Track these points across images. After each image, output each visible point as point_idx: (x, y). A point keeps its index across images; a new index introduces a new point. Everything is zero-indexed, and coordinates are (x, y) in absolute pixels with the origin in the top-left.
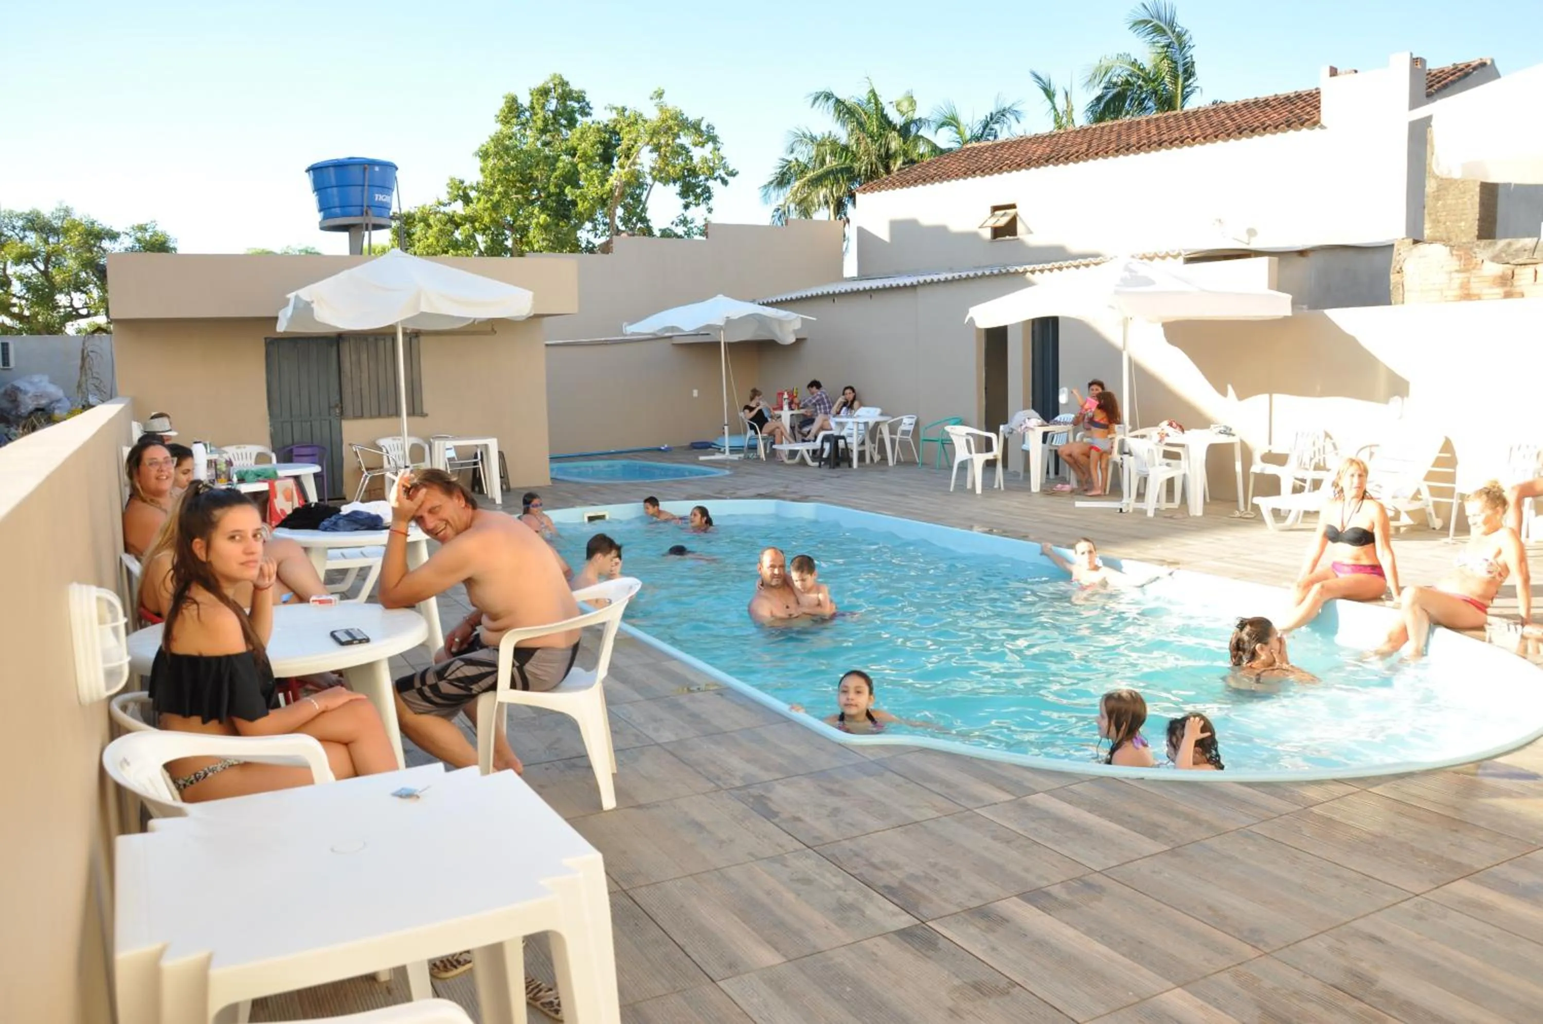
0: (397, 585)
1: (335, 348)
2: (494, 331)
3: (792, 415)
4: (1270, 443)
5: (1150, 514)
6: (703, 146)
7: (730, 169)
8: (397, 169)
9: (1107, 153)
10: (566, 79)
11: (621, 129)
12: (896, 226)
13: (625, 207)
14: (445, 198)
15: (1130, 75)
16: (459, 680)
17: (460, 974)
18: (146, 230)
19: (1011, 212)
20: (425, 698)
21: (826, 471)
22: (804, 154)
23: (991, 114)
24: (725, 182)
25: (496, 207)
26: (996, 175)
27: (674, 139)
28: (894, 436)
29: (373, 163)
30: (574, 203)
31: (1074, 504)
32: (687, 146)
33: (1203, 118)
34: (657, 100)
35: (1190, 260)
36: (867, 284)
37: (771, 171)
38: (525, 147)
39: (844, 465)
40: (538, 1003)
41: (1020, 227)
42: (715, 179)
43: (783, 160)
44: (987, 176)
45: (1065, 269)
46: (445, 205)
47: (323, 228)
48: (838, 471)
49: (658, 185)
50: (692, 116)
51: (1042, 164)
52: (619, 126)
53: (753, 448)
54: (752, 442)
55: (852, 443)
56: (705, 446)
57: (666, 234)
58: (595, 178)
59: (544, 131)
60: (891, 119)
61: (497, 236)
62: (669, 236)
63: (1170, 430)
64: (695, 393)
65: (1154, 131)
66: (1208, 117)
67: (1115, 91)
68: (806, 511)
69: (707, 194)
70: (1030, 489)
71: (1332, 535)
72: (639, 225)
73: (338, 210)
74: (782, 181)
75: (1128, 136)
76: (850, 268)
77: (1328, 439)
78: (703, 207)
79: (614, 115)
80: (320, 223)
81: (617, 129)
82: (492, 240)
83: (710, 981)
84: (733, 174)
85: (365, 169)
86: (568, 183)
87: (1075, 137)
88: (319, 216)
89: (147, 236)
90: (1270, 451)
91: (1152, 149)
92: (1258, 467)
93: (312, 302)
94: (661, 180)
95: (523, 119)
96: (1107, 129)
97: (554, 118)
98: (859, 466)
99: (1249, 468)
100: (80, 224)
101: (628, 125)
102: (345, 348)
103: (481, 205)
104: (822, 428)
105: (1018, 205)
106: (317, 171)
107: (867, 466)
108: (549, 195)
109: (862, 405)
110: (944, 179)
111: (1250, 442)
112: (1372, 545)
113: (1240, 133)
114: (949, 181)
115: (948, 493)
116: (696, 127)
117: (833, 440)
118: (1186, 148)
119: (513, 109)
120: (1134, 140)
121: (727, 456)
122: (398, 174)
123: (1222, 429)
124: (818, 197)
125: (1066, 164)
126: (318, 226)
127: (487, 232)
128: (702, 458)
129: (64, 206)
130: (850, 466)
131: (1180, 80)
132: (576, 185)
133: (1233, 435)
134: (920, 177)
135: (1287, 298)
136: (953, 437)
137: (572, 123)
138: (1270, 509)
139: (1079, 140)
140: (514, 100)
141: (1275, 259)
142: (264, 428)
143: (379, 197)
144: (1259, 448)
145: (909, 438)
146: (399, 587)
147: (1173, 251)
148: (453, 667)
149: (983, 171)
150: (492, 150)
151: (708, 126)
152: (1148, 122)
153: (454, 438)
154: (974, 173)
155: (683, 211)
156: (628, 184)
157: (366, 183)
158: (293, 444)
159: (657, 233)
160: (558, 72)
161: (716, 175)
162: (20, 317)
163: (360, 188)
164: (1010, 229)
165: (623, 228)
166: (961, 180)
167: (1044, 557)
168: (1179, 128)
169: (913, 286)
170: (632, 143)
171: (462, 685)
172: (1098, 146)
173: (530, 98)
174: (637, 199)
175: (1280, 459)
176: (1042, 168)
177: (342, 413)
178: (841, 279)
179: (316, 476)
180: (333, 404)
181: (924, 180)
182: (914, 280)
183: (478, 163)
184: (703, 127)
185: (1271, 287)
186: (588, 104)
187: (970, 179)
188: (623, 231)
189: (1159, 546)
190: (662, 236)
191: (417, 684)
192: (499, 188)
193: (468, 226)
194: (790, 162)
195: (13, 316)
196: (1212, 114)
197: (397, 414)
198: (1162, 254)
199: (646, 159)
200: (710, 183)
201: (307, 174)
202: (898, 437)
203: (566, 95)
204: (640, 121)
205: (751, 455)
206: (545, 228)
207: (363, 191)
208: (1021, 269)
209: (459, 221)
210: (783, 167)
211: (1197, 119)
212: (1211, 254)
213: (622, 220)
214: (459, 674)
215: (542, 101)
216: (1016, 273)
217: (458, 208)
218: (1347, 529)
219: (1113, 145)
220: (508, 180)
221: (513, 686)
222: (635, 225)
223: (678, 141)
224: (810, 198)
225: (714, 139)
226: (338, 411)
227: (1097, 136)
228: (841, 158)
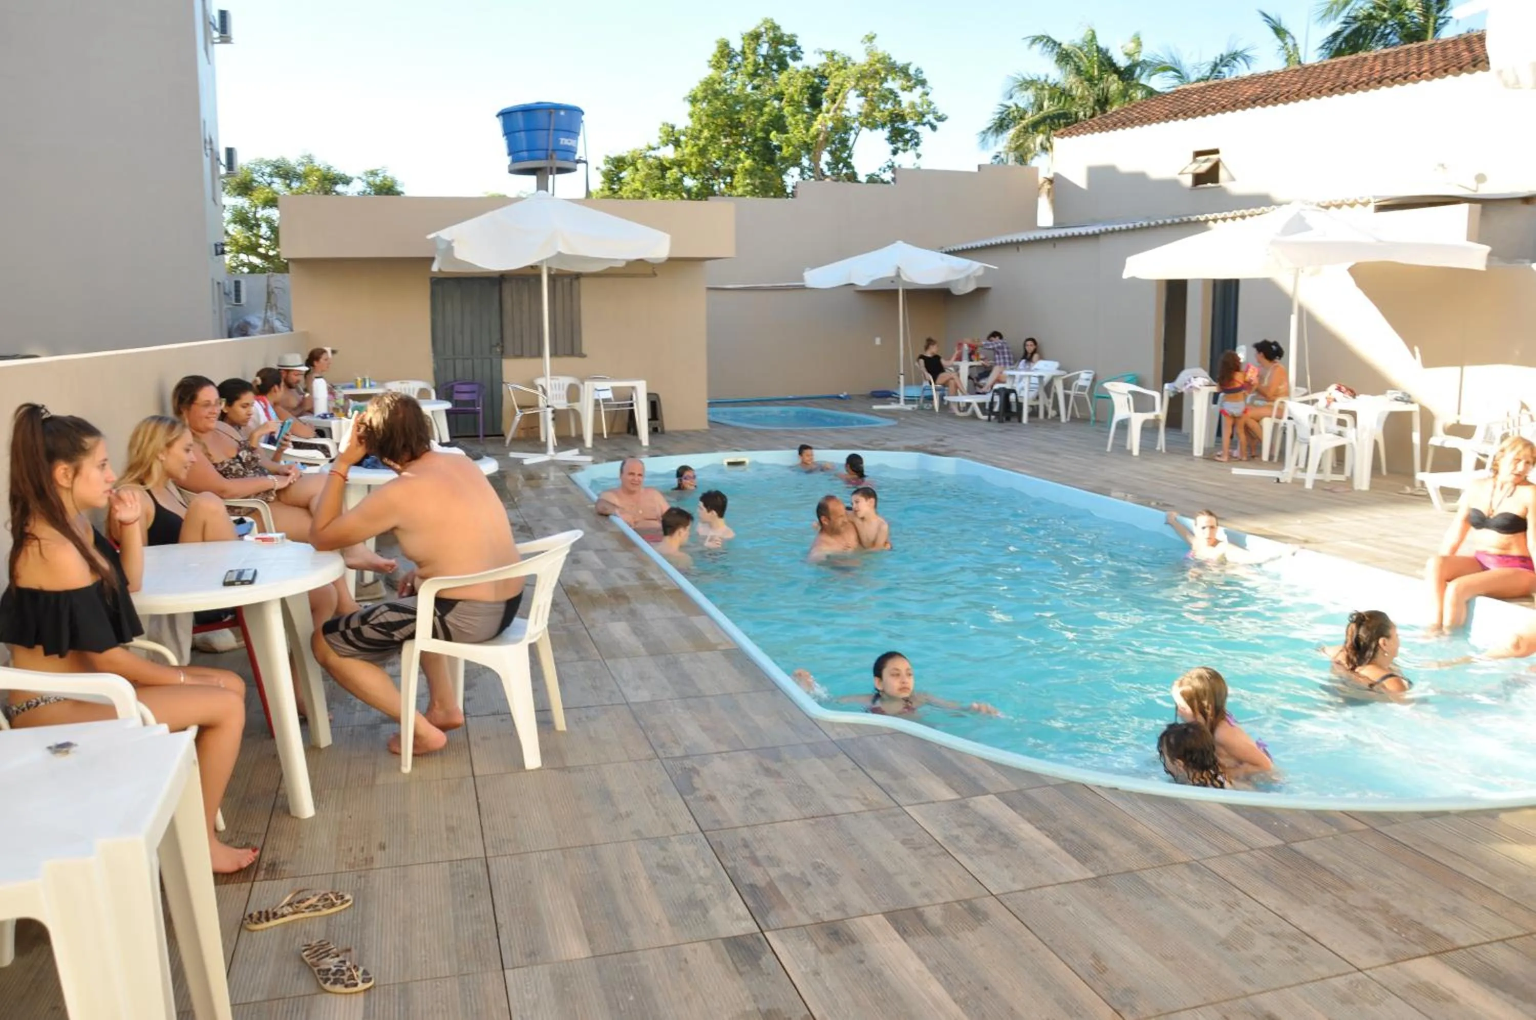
0: (324, 527)
1: (497, 288)
2: (655, 275)
3: (971, 367)
4: (1459, 413)
5: (1309, 485)
6: (911, 91)
7: (940, 114)
8: (583, 113)
9: (1319, 92)
10: (777, 23)
11: (830, 73)
12: (1094, 173)
13: (832, 153)
14: (654, 144)
15: (1374, 8)
16: (381, 625)
17: (272, 927)
18: (377, 175)
19: (1214, 157)
20: (349, 642)
21: (994, 426)
22: (1024, 99)
23: (1222, 55)
24: (934, 128)
25: (703, 151)
26: (1200, 118)
27: (881, 84)
28: (1067, 392)
29: (558, 107)
30: (780, 148)
31: (1230, 471)
32: (896, 91)
33: (1438, 52)
34: (868, 44)
35: (1383, 208)
36: (1062, 232)
37: (989, 117)
38: (734, 92)
39: (1014, 419)
40: (316, 969)
41: (1222, 174)
42: (924, 124)
43: (1002, 105)
44: (1190, 120)
45: (1248, 218)
46: (654, 149)
47: (513, 171)
48: (1006, 426)
49: (865, 131)
50: (900, 60)
51: (1248, 106)
52: (828, 71)
53: (930, 399)
54: (927, 393)
55: (1022, 397)
56: (886, 395)
57: (872, 179)
58: (800, 122)
59: (754, 75)
60: (1115, 61)
61: (707, 180)
62: (875, 182)
63: (1338, 395)
64: (878, 341)
65: (1378, 68)
66: (1444, 50)
67: (1354, 26)
68: (945, 466)
69: (915, 141)
70: (1191, 452)
71: (1476, 520)
72: (844, 171)
73: (525, 154)
74: (1001, 126)
75: (1349, 74)
76: (1045, 216)
77: (1524, 411)
78: (911, 153)
79: (823, 59)
80: (509, 166)
81: (827, 74)
82: (702, 184)
83: (500, 968)
84: (941, 119)
85: (551, 113)
86: (775, 129)
87: (1293, 76)
88: (507, 160)
89: (378, 180)
90: (1458, 422)
91: (1371, 88)
92: (1438, 439)
93: (453, 241)
94: (866, 125)
95: (735, 63)
96: (1328, 68)
97: (766, 63)
98: (1029, 421)
99: (1427, 441)
100: (318, 170)
101: (837, 69)
102: (507, 289)
103: (687, 151)
104: (998, 381)
105: (1221, 151)
106: (506, 115)
107: (1041, 422)
108: (755, 141)
109: (1041, 358)
110: (1144, 123)
111: (1434, 408)
112: (1520, 535)
113: (1474, 66)
114: (1150, 124)
115: (1103, 453)
116: (904, 71)
117: (1003, 394)
118: (1410, 86)
119: (725, 53)
120: (1353, 77)
121: (902, 406)
122: (583, 118)
123: (1400, 395)
124: (1034, 144)
125: (1275, 105)
126: (507, 170)
127: (698, 177)
128: (875, 407)
129: (307, 154)
130: (1020, 420)
131: (1434, 10)
132: (783, 129)
133: (1412, 403)
134: (1120, 120)
135: (1486, 249)
136: (1113, 395)
137: (783, 66)
138: (1438, 487)
139: (1295, 79)
140: (726, 45)
141: (1478, 206)
142: (428, 364)
143: (564, 141)
144: (1445, 417)
145: (1085, 394)
146: (325, 530)
147: (1361, 198)
148: (377, 612)
149: (1185, 114)
150: (700, 95)
151: (917, 70)
152: (1376, 58)
153: (610, 380)
154: (1176, 115)
155: (891, 157)
156: (835, 129)
157: (552, 128)
158: (455, 381)
159: (862, 178)
160: (769, 17)
161: (925, 120)
162: (265, 257)
163: (545, 132)
164: (1212, 175)
165: (828, 173)
166: (1163, 124)
167: (1168, 527)
168: (1407, 63)
169: (1095, 236)
170: (838, 87)
171: (384, 630)
172: (1314, 84)
173: (741, 43)
174: (844, 143)
175: (1463, 431)
176: (1249, 110)
177: (502, 352)
178: (1033, 225)
179: (448, 412)
180: (494, 343)
181: (1124, 124)
182: (1096, 229)
183: (688, 108)
184: (912, 71)
185: (1469, 239)
186: (799, 48)
187: (1171, 122)
188: (827, 177)
189: (1299, 521)
190: (868, 182)
191: (342, 627)
192: (706, 133)
193: (675, 170)
194: (1009, 107)
195: (260, 255)
196: (1450, 45)
197: (540, 354)
198: (1351, 201)
199: (854, 104)
200: (919, 129)
201: (497, 119)
202: (1072, 393)
203: (778, 40)
204: (849, 65)
205: (925, 406)
206: (749, 173)
207: (548, 135)
208: (1202, 218)
209: (668, 165)
210: (1002, 113)
211: (1431, 53)
212: (1406, 201)
213: (827, 163)
214: (382, 619)
215: (753, 46)
216: (1198, 222)
217: (668, 153)
218: (1496, 513)
219: (1328, 85)
220: (717, 125)
221: (435, 635)
222: (841, 170)
223: (886, 85)
224: (1026, 144)
225: (923, 83)
226: (498, 350)
227: (1315, 75)
228: (1059, 102)
